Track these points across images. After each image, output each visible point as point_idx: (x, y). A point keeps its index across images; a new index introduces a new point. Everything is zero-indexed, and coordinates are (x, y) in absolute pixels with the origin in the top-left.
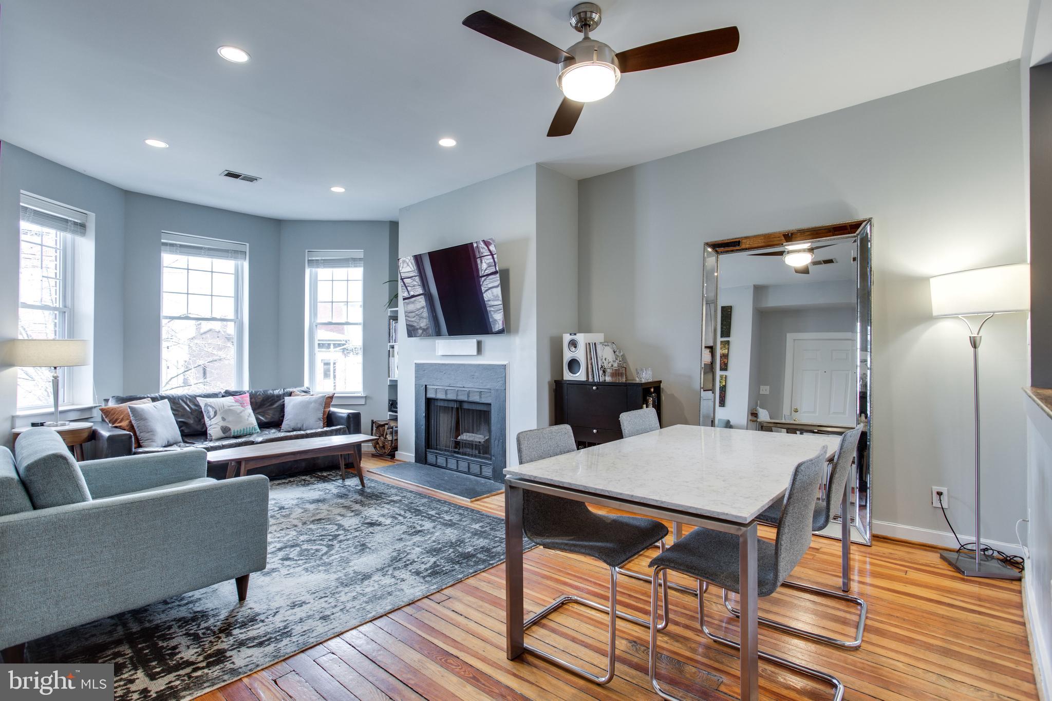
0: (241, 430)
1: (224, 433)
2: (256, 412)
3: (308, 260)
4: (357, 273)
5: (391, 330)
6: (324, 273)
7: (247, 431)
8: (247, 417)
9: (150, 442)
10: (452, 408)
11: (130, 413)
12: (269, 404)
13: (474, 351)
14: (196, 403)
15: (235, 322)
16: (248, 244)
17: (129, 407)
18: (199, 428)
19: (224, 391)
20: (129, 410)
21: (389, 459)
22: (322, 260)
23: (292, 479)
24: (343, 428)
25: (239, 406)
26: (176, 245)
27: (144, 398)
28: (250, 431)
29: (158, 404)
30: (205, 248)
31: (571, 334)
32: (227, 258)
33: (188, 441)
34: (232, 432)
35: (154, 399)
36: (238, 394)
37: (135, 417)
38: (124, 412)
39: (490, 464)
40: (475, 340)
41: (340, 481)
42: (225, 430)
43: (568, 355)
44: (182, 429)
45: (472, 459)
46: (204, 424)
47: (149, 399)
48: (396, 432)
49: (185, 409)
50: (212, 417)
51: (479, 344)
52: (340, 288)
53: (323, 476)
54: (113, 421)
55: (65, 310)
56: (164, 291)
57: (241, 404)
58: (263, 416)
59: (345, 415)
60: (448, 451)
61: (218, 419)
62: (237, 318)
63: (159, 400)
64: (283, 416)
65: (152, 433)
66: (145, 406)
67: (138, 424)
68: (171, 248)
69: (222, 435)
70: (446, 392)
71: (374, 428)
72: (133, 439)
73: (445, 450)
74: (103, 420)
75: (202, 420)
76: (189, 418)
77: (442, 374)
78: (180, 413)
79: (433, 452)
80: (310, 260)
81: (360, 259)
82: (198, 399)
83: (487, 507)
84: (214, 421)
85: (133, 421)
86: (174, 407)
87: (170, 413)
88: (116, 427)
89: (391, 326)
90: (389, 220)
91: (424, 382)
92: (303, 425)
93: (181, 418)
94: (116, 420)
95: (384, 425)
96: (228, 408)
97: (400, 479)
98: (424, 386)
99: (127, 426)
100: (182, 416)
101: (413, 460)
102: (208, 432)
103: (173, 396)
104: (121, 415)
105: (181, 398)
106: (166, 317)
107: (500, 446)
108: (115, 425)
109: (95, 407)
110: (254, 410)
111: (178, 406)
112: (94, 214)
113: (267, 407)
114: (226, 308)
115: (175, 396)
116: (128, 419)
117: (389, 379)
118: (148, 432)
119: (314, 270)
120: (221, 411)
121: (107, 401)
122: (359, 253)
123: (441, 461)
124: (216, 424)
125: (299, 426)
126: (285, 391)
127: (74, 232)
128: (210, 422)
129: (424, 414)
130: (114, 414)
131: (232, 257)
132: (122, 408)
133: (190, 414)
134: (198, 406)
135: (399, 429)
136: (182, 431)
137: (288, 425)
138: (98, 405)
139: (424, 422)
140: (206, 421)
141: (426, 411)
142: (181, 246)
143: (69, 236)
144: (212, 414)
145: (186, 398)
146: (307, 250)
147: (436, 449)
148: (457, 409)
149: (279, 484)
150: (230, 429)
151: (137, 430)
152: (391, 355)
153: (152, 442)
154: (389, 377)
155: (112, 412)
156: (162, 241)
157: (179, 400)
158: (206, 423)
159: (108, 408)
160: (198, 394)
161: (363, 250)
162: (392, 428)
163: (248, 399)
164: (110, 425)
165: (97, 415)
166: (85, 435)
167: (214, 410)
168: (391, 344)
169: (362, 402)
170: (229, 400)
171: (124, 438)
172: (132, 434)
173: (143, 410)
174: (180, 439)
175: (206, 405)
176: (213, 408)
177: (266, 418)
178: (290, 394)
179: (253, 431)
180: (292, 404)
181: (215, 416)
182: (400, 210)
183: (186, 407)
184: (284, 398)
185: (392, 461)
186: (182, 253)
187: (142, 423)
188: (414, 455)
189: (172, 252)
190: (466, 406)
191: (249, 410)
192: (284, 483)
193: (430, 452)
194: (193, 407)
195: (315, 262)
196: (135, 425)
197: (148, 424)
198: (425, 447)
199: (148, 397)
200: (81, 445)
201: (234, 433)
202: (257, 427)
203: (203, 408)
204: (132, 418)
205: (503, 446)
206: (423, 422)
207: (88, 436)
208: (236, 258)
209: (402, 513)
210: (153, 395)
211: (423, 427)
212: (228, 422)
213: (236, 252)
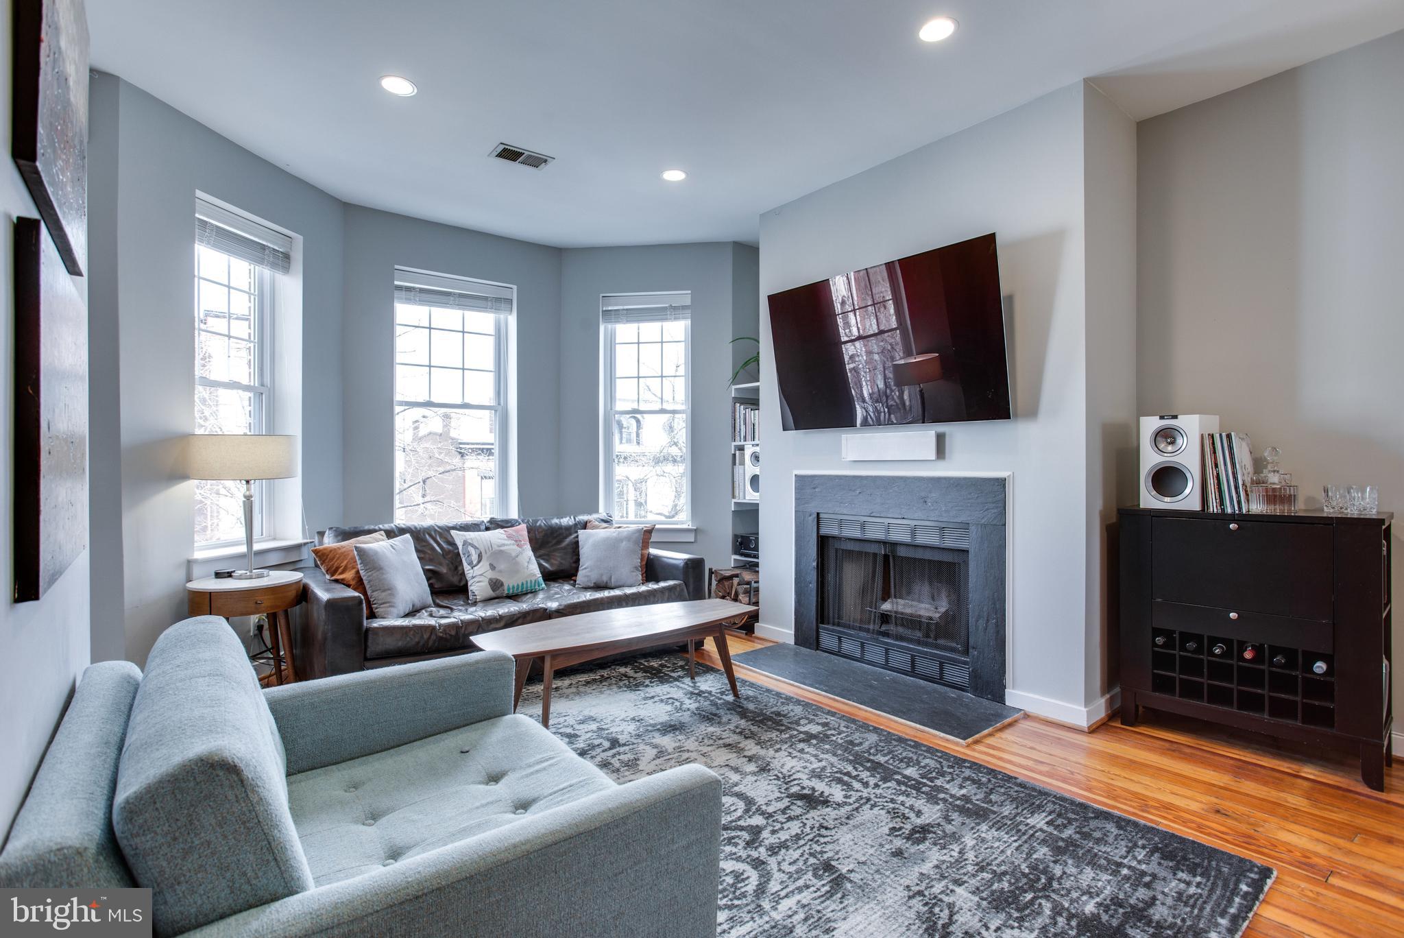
0: (518, 585)
1: (494, 591)
2: (538, 554)
3: (603, 311)
4: (678, 329)
5: (738, 421)
6: (625, 331)
7: (527, 587)
8: (526, 564)
9: (388, 607)
10: (875, 555)
11: (357, 558)
12: (554, 541)
13: (931, 454)
14: (450, 539)
15: (496, 411)
16: (515, 287)
17: (356, 548)
18: (455, 580)
19: (488, 519)
20: (356, 553)
21: (744, 636)
22: (624, 309)
23: (605, 673)
24: (679, 585)
25: (513, 544)
26: (414, 288)
27: (375, 531)
28: (531, 586)
29: (397, 541)
30: (455, 294)
31: (1162, 418)
32: (484, 309)
33: (442, 603)
34: (506, 587)
35: (390, 534)
36: (510, 524)
37: (365, 566)
38: (348, 554)
39: (965, 663)
40: (934, 432)
41: (687, 680)
42: (495, 584)
43: (1150, 459)
44: (431, 581)
45: (920, 648)
46: (463, 574)
47: (382, 532)
48: (757, 590)
49: (433, 549)
50: (475, 563)
51: (940, 439)
52: (650, 354)
53: (652, 667)
54: (332, 571)
55: (262, 389)
56: (397, 362)
57: (516, 541)
58: (547, 561)
59: (681, 564)
60: (868, 631)
61: (483, 568)
62: (499, 404)
63: (397, 536)
64: (577, 561)
65: (389, 592)
66: (377, 544)
67: (369, 576)
68: (408, 293)
69: (490, 593)
70: (863, 526)
71: (714, 583)
72: (364, 605)
73: (860, 629)
74: (317, 566)
75: (460, 568)
76: (441, 564)
77: (854, 494)
78: (427, 556)
79: (833, 631)
80: (606, 311)
81: (684, 307)
82: (453, 532)
83: (1000, 759)
84: (478, 570)
85: (361, 572)
86: (419, 548)
87: (414, 556)
88: (337, 581)
89: (737, 414)
90: (731, 240)
91: (813, 507)
92: (611, 577)
93: (429, 565)
94: (337, 568)
95: (731, 578)
96: (498, 548)
97: (792, 682)
98: (815, 515)
99: (353, 579)
100: (431, 561)
101: (791, 641)
102: (470, 588)
103: (416, 528)
104: (343, 560)
105: (429, 531)
106: (402, 403)
107: (991, 630)
108: (333, 578)
109: (305, 544)
110: (534, 550)
111: (424, 544)
112: (301, 237)
113: (552, 546)
114: (482, 389)
115: (418, 527)
116: (353, 568)
117: (734, 501)
118: (384, 591)
119: (609, 326)
120: (489, 554)
121: (321, 534)
122: (683, 297)
123: (849, 646)
124: (481, 575)
125: (605, 579)
126: (577, 519)
127: (274, 266)
128: (471, 571)
129: (815, 564)
130: (334, 558)
131: (492, 308)
132: (344, 549)
133: (441, 558)
134: (453, 544)
135: (761, 585)
136: (431, 586)
137: (588, 576)
138: (309, 541)
139: (815, 577)
140: (466, 570)
141: (818, 558)
142: (422, 291)
143: (267, 272)
144: (475, 558)
145: (435, 530)
146: (602, 295)
147: (839, 625)
148: (886, 557)
149: (588, 683)
150: (502, 584)
151: (367, 587)
152: (737, 461)
153: (390, 606)
154: (734, 497)
155: (331, 556)
156: (396, 283)
157: (424, 535)
158: (466, 572)
159: (325, 549)
160: (451, 525)
161: (690, 292)
162: (749, 583)
163: (525, 533)
164: (328, 577)
165: (307, 556)
166: (292, 594)
167: (478, 552)
168: (738, 443)
169: (691, 538)
170: (497, 535)
171: (350, 603)
172: (363, 597)
173: (376, 553)
174: (429, 600)
175: (465, 543)
176: (475, 548)
177: (551, 565)
178: (585, 526)
179: (537, 587)
180: (591, 541)
181: (479, 562)
182: (762, 216)
183: (435, 545)
184: (577, 532)
185: (750, 638)
186: (422, 302)
187: (375, 574)
188: (793, 632)
189: (408, 301)
190: (902, 552)
191: (528, 552)
192: (594, 680)
193: (824, 629)
194: (445, 546)
195: (613, 313)
196: (364, 578)
197: (384, 576)
198: (817, 620)
199: (380, 530)
200: (286, 611)
201: (509, 589)
202: (541, 580)
203: (460, 548)
204: (359, 566)
205: (998, 632)
206: (812, 576)
207: (297, 596)
208: (497, 310)
209: (850, 768)
210: (387, 526)
211: (813, 586)
212: (500, 571)
213: (498, 300)
